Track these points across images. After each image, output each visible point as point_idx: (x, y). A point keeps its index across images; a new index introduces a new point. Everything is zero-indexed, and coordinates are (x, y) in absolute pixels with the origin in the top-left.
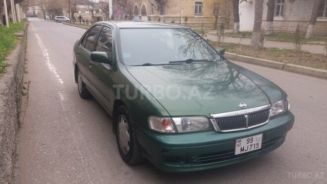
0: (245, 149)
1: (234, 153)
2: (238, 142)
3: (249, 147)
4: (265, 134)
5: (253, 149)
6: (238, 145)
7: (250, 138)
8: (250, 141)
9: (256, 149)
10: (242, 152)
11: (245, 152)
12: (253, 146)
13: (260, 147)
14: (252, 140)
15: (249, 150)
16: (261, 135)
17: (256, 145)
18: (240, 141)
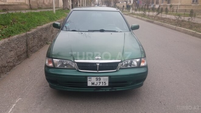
0: (95, 83)
1: (87, 85)
2: (89, 78)
3: (98, 84)
4: (110, 77)
5: (101, 85)
6: (89, 80)
7: (98, 77)
8: (98, 79)
9: (104, 85)
10: (93, 85)
11: (95, 85)
12: (101, 83)
13: (107, 85)
14: (100, 79)
15: (98, 85)
16: (107, 78)
17: (103, 83)
18: (91, 78)
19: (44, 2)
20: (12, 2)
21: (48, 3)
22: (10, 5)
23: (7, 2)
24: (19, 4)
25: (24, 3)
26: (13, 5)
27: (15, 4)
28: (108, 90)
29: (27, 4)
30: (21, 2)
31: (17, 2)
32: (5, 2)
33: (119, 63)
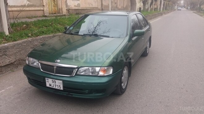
0: (52, 85)
1: (46, 85)
2: (47, 79)
5: (57, 88)
6: (47, 81)
7: (54, 80)
9: (59, 89)
10: (50, 87)
11: (52, 87)
12: (57, 86)
13: (62, 89)
14: (55, 82)
15: (54, 87)
16: (61, 82)
17: (59, 86)
18: (48, 80)
19: (117, 7)
20: (85, 7)
21: (121, 7)
22: (83, 9)
23: (81, 6)
24: (92, 8)
25: (97, 8)
26: (86, 9)
27: (88, 8)
28: (65, 95)
29: (99, 8)
30: (93, 7)
31: (90, 7)
32: (79, 7)
33: (74, 68)
